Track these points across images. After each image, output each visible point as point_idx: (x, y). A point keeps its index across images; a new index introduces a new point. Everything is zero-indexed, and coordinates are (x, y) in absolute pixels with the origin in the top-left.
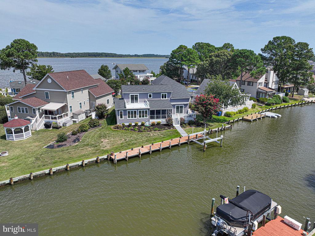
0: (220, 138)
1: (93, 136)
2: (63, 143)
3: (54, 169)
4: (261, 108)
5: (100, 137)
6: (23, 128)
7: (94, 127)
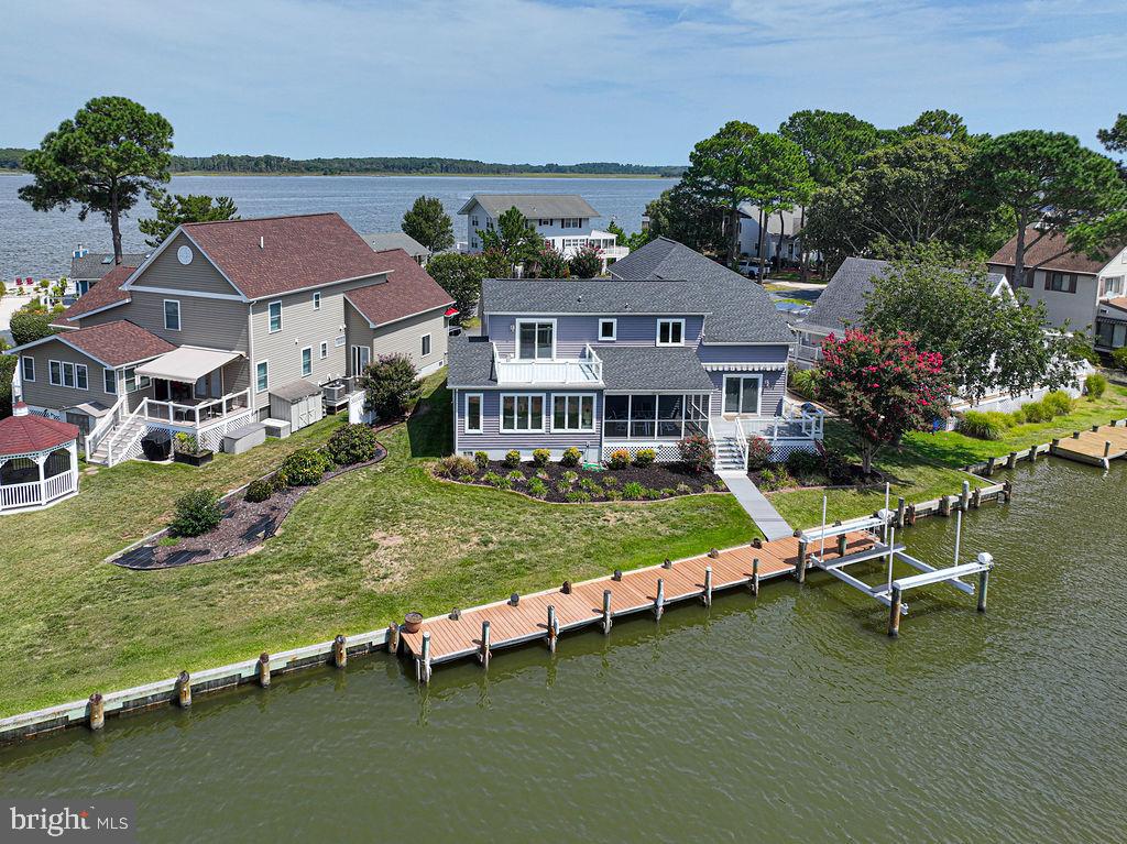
0: (975, 567)
1: (339, 513)
2: (197, 543)
3: (113, 700)
5: (369, 518)
7: (348, 464)
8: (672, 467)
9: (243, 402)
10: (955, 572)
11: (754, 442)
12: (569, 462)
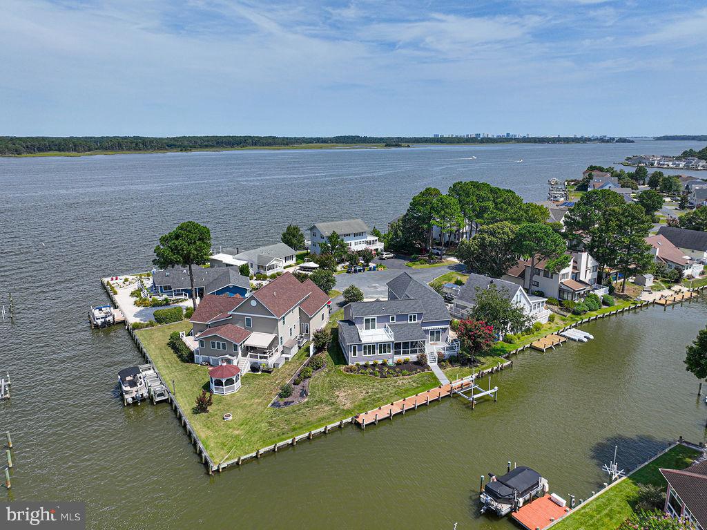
0: (493, 391)
1: (323, 386)
2: (290, 399)
3: (296, 439)
4: (564, 320)
5: (332, 388)
6: (234, 379)
7: (317, 369)
8: (415, 363)
9: (277, 351)
10: (489, 392)
11: (439, 354)
12: (384, 364)
